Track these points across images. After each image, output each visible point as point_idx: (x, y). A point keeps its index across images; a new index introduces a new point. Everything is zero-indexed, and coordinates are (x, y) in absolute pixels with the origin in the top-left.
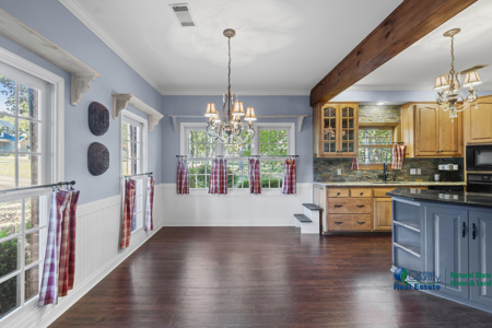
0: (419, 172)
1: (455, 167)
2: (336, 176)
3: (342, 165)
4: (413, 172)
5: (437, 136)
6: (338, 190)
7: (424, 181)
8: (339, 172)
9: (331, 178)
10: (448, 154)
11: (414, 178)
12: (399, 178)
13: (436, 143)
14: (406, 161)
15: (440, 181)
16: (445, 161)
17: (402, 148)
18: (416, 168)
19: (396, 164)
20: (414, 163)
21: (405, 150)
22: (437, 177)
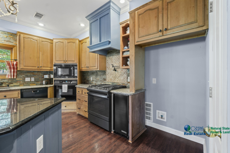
1: (52, 76)
4: (27, 79)
7: (36, 85)
11: (28, 84)
18: (30, 77)
19: (9, 75)
20: (29, 74)
21: (16, 65)
22: (44, 82)
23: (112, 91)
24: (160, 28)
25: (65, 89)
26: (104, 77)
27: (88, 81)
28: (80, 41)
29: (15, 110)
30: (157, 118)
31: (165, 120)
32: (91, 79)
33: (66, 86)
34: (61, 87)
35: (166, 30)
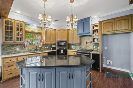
0: (47, 48)
1: (55, 46)
2: (16, 51)
3: (19, 46)
4: (46, 48)
5: (51, 38)
6: (10, 59)
7: (49, 50)
8: (17, 49)
9: (13, 52)
10: (53, 43)
11: (46, 49)
12: (42, 50)
13: (51, 39)
14: (43, 45)
15: (52, 50)
16: (53, 44)
17: (42, 40)
18: (47, 46)
19: (40, 46)
20: (46, 45)
21: (43, 41)
22: (51, 49)
23: (91, 52)
24: (114, 30)
25: (62, 52)
26: (80, 46)
27: (70, 48)
28: (68, 30)
29: (42, 61)
30: (108, 63)
31: (111, 64)
32: (72, 47)
33: (63, 50)
34: (60, 51)
35: (116, 30)
